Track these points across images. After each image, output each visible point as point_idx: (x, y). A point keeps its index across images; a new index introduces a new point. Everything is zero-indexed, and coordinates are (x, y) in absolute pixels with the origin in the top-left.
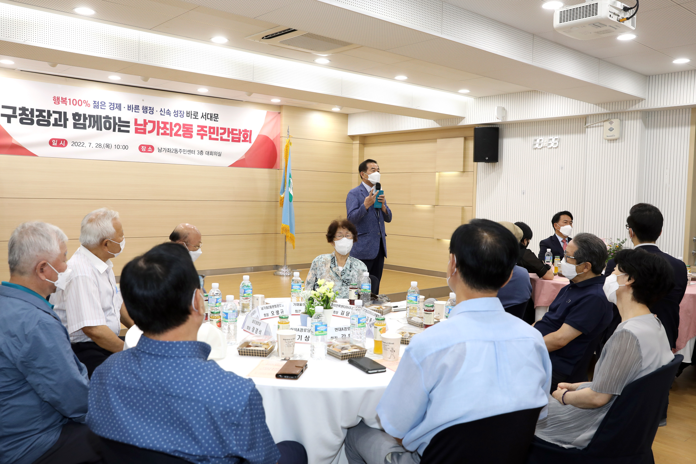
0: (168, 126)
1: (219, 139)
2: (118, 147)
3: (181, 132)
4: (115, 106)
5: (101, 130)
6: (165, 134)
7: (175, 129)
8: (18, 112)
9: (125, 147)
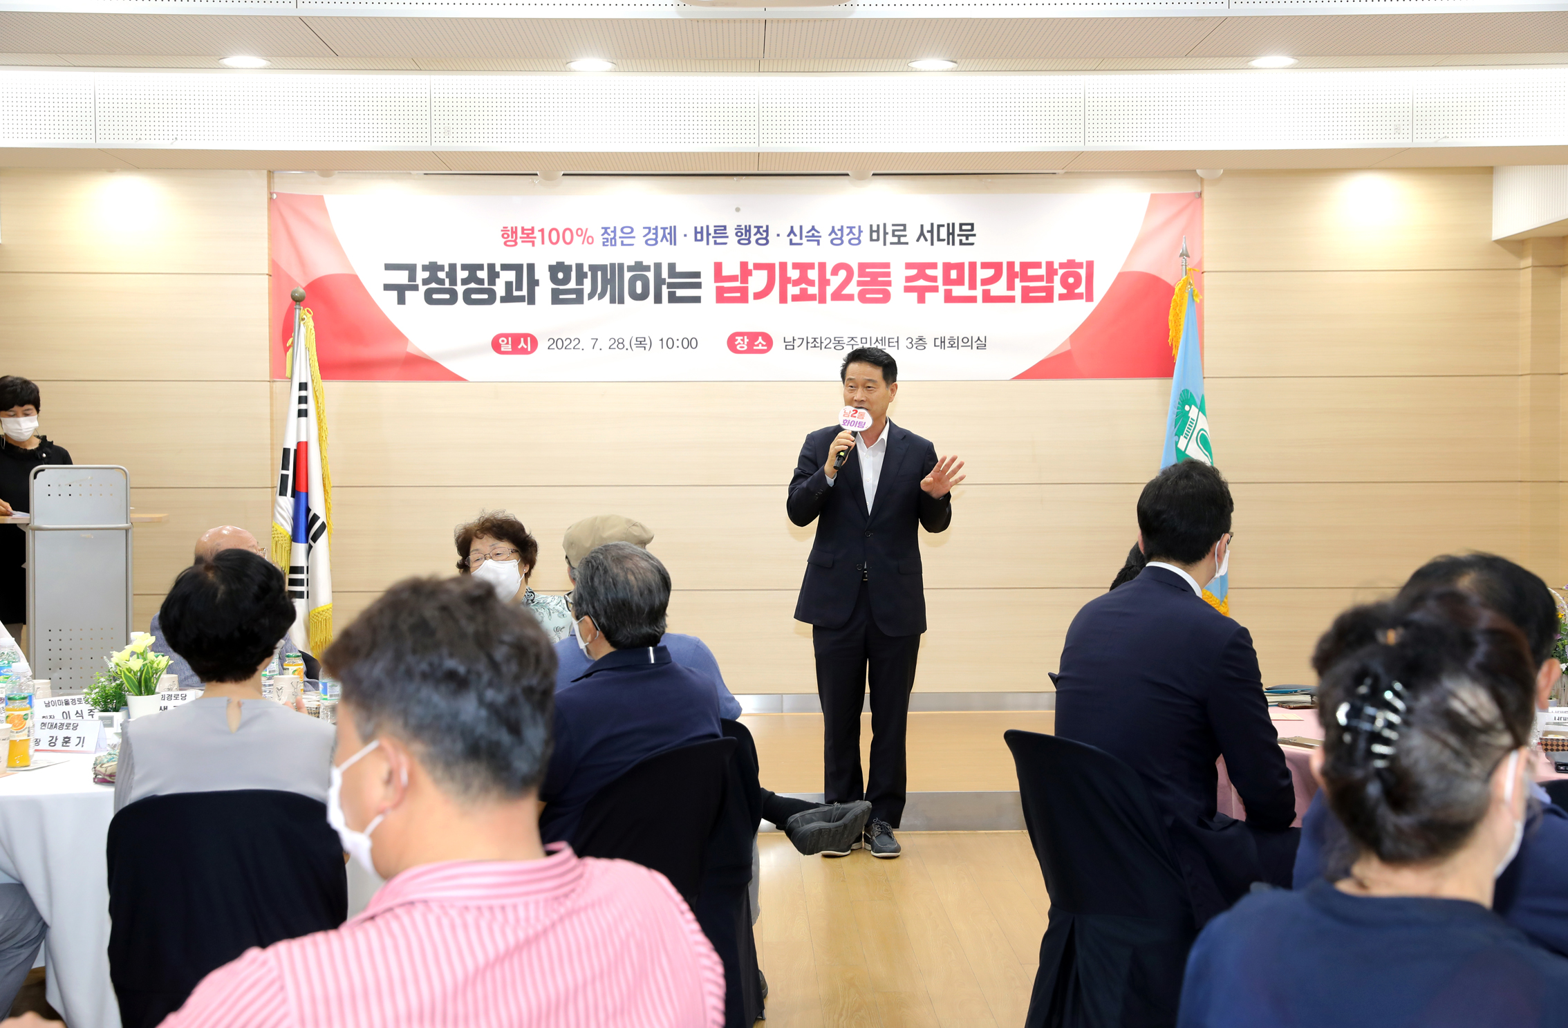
0: (813, 274)
1: (980, 299)
2: (668, 343)
3: (853, 289)
4: (660, 233)
5: (621, 301)
6: (803, 297)
7: (835, 281)
8: (421, 275)
9: (690, 343)
